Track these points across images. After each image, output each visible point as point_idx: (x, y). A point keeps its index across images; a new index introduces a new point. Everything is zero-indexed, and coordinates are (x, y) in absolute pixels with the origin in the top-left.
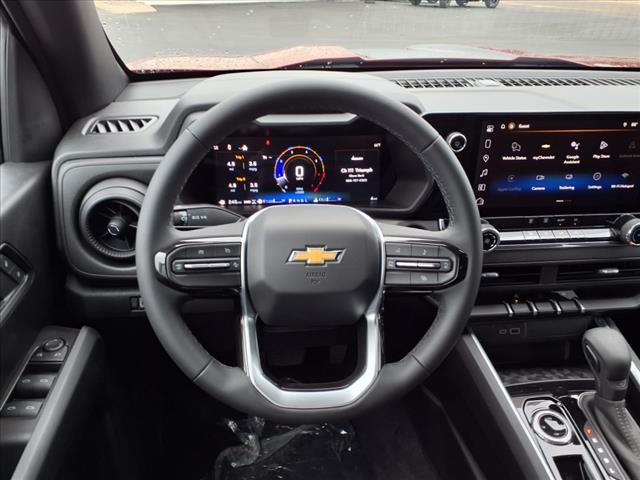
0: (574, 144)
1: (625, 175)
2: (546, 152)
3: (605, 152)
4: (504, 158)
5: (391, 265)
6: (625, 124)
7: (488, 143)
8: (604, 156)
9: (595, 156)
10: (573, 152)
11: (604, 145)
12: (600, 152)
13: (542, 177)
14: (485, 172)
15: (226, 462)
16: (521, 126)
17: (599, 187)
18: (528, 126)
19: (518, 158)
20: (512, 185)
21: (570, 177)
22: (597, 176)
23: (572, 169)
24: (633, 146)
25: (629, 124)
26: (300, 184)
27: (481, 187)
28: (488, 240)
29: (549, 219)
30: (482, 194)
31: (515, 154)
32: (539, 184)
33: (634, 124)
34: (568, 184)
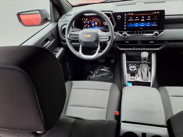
0: (143, 17)
1: (155, 23)
2: (137, 19)
3: (149, 18)
4: (129, 20)
5: (100, 38)
6: (153, 13)
7: (125, 17)
8: (149, 19)
9: (148, 19)
10: (143, 19)
11: (149, 17)
12: (148, 18)
13: (137, 24)
14: (125, 23)
15: (89, 78)
16: (131, 14)
17: (149, 25)
18: (133, 14)
19: (132, 20)
20: (131, 25)
21: (143, 23)
22: (149, 23)
23: (143, 22)
24: (155, 17)
25: (154, 13)
26: (96, 25)
27: (125, 26)
28: (125, 35)
29: (139, 32)
30: (125, 27)
31: (131, 19)
32: (136, 25)
33: (155, 13)
34: (142, 25)
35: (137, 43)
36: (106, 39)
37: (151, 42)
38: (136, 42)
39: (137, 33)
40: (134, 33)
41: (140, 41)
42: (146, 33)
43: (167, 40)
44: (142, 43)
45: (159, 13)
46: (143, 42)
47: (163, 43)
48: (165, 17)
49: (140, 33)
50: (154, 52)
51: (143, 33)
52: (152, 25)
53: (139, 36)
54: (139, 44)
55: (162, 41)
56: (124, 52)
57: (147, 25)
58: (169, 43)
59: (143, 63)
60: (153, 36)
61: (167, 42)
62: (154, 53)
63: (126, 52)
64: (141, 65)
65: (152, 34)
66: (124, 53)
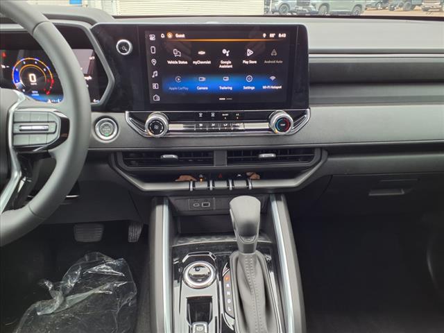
0: (224, 51)
1: (273, 78)
2: (202, 58)
3: (251, 58)
4: (169, 62)
5: (17, 130)
6: (264, 35)
7: (153, 50)
8: (251, 62)
9: (244, 61)
10: (226, 58)
11: (250, 53)
12: (248, 59)
13: (204, 79)
14: (156, 74)
16: (177, 36)
17: (253, 88)
18: (183, 36)
19: (180, 62)
20: (178, 85)
21: (227, 79)
22: (249, 78)
23: (226, 72)
24: (274, 53)
25: (268, 36)
26: (35, 88)
27: (155, 86)
28: (156, 127)
29: (216, 114)
30: (156, 92)
31: (177, 59)
32: (202, 84)
33: (272, 35)
34: (226, 85)
35: (211, 162)
36: (45, 132)
37: (263, 156)
38: (205, 156)
39: (207, 118)
40: (195, 118)
41: (223, 150)
42: (245, 118)
43: (321, 148)
44: (230, 162)
45: (284, 35)
46: (234, 155)
47: (309, 159)
48: (310, 55)
49: (219, 118)
50: (279, 193)
51: (232, 118)
52: (264, 87)
53: (218, 131)
54: (220, 164)
55: (307, 152)
56: (160, 198)
57: (245, 88)
58: (330, 159)
59: (241, 248)
60: (270, 130)
61: (325, 154)
62: (278, 199)
63: (172, 199)
64: (234, 256)
65: (265, 126)
66: (161, 203)
